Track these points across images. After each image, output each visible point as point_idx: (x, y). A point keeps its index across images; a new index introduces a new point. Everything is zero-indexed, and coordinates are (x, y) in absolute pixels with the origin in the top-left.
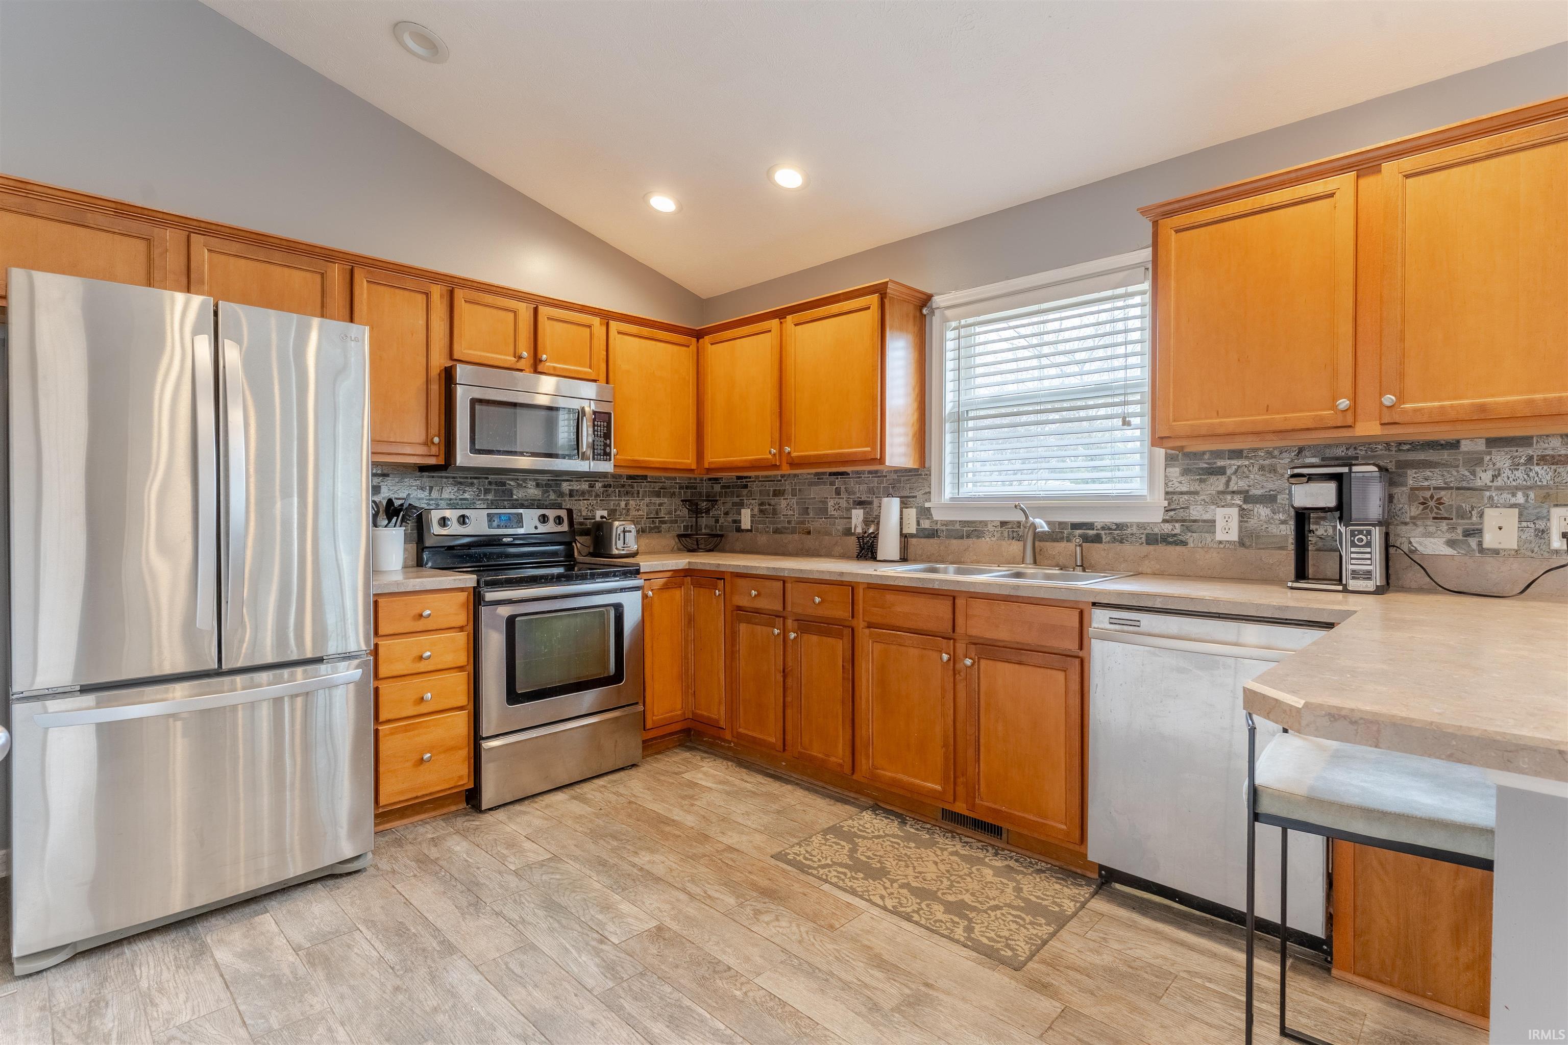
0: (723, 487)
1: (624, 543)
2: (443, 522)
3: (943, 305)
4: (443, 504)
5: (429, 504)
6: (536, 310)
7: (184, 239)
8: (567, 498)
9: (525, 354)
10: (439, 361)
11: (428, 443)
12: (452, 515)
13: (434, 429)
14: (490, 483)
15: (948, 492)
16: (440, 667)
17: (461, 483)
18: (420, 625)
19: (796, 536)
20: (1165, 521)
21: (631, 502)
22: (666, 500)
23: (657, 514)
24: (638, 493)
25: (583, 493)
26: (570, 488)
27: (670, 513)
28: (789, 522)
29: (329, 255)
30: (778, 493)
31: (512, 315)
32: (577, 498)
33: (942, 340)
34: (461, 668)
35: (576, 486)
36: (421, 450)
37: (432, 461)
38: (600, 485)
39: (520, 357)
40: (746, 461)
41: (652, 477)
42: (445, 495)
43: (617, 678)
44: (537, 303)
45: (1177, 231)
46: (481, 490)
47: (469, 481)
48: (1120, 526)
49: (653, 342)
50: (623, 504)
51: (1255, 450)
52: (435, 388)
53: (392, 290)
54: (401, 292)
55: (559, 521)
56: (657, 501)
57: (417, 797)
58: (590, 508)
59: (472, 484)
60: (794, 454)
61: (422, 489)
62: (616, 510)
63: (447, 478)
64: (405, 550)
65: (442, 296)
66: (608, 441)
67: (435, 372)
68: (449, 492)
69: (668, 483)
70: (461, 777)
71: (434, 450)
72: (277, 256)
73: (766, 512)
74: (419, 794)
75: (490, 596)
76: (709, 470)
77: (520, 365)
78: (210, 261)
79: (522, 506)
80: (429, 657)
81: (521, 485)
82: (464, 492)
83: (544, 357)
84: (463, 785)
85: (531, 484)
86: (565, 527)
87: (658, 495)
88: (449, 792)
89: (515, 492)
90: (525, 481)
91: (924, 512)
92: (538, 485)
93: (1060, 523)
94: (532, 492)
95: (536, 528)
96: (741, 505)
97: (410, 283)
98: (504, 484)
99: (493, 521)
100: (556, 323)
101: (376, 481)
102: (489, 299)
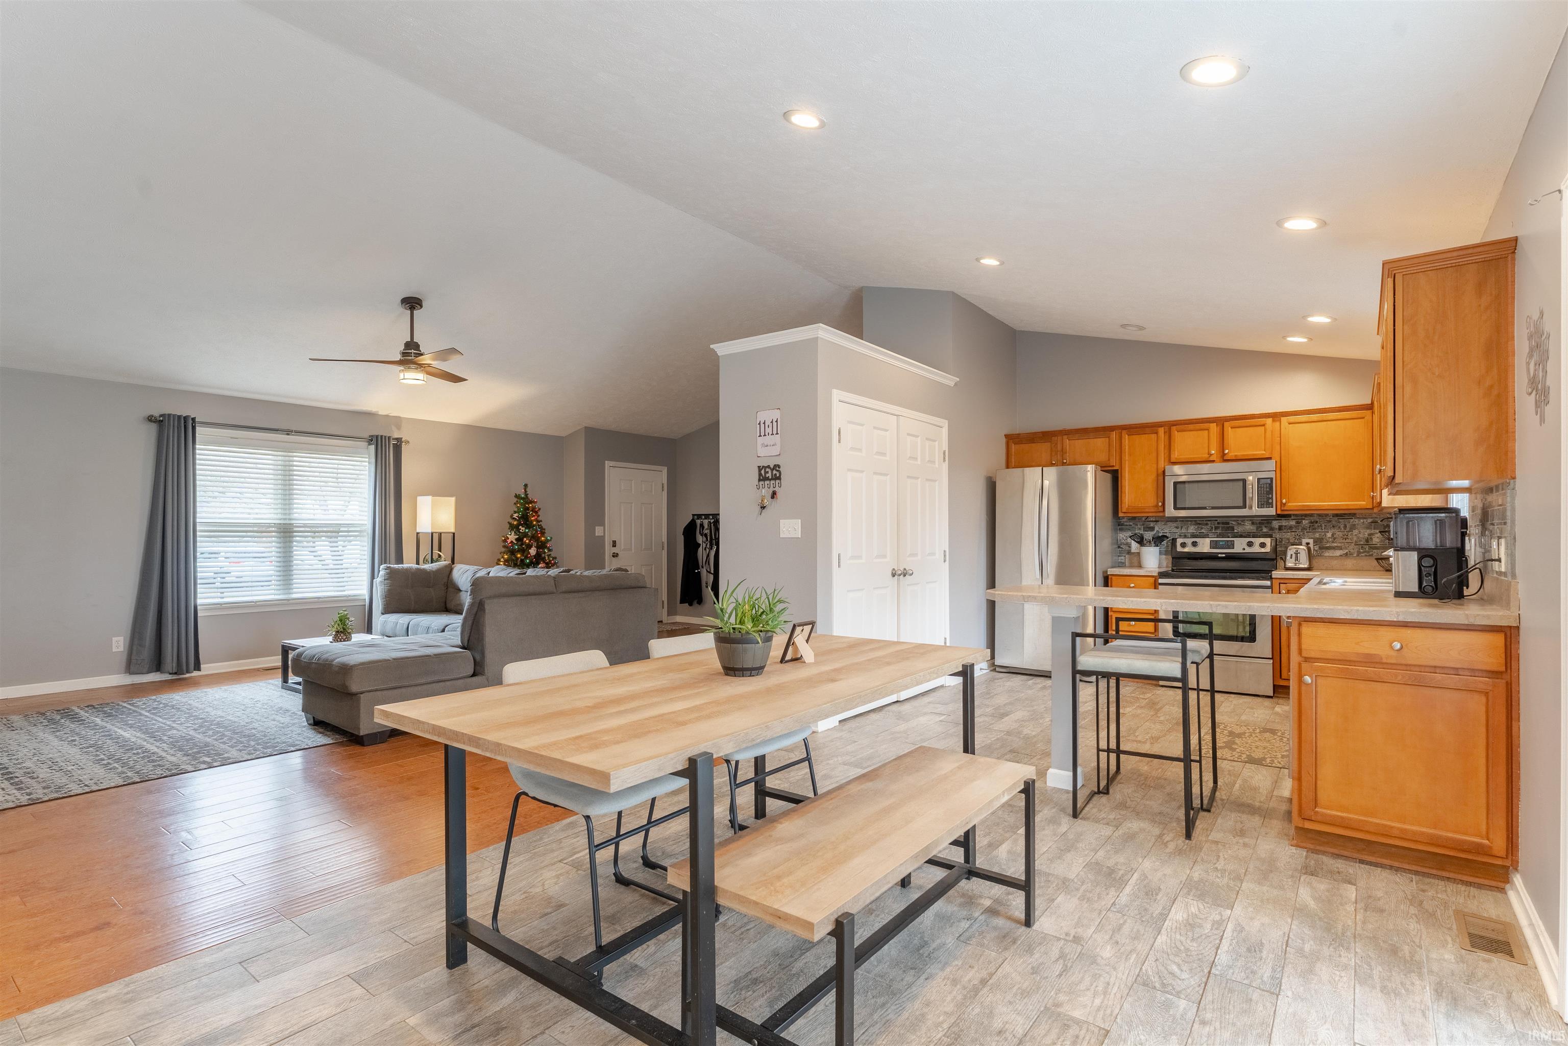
2: (1184, 545)
4: (1187, 535)
5: (1178, 536)
6: (1223, 425)
7: (1061, 438)
8: (1277, 531)
9: (1214, 452)
11: (1157, 506)
12: (1189, 541)
13: (1157, 499)
17: (1200, 524)
24: (1345, 527)
25: (1291, 527)
26: (1280, 524)
29: (1112, 429)
31: (1206, 432)
32: (1285, 531)
35: (1284, 523)
36: (1153, 510)
37: (1160, 514)
39: (1211, 454)
41: (1362, 514)
42: (1188, 531)
43: (1251, 639)
44: (1223, 422)
49: (1325, 423)
50: (1329, 535)
52: (1159, 478)
53: (1140, 436)
54: (1144, 435)
55: (1263, 545)
56: (1368, 531)
58: (1297, 537)
59: (1207, 524)
61: (1177, 528)
62: (1323, 539)
65: (1165, 433)
66: (1270, 496)
67: (1159, 471)
72: (1092, 435)
75: (1161, 580)
77: (1211, 459)
78: (1069, 444)
79: (1239, 536)
82: (1202, 528)
83: (1228, 451)
86: (1268, 549)
89: (1232, 528)
90: (1245, 522)
92: (1253, 523)
94: (1248, 527)
95: (1244, 549)
97: (1148, 431)
98: (1228, 523)
99: (1214, 545)
100: (1237, 429)
101: (1152, 525)
102: (1191, 427)
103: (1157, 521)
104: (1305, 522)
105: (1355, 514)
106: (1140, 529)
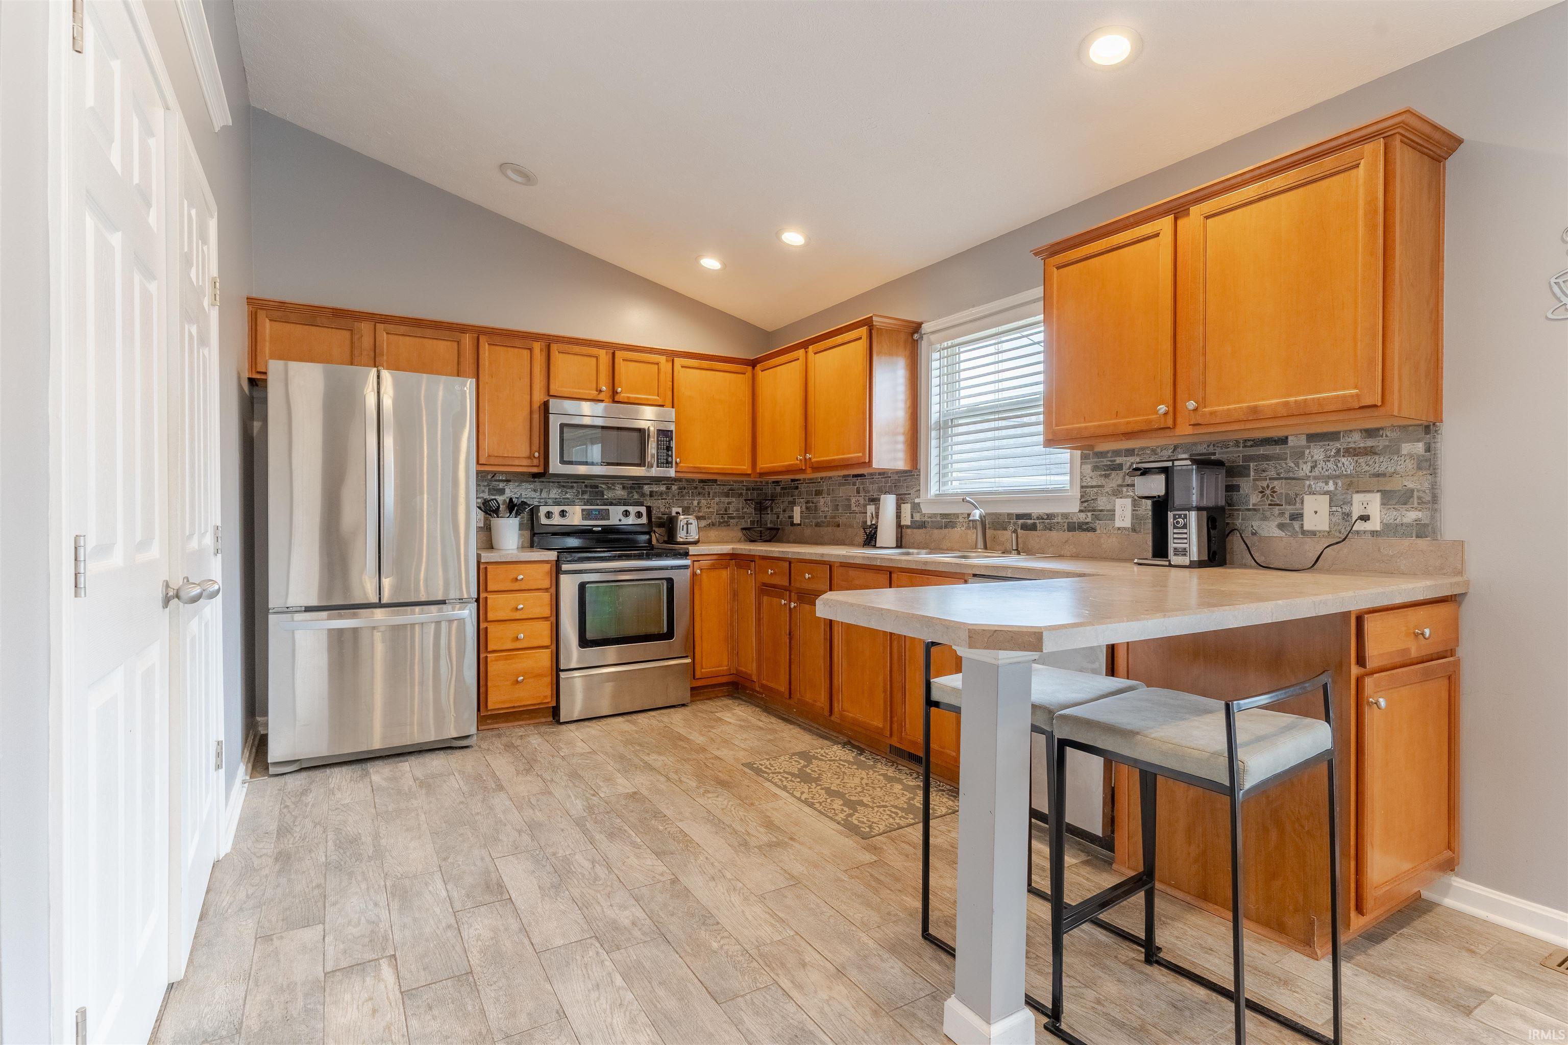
0: (782, 489)
1: (687, 533)
2: (549, 515)
3: (929, 330)
4: (550, 501)
5: (539, 502)
6: (614, 354)
7: (372, 327)
8: (648, 498)
9: (604, 388)
10: (539, 397)
11: (531, 457)
12: (556, 510)
13: (536, 446)
14: (586, 486)
15: (933, 490)
16: (530, 616)
17: (564, 486)
18: (516, 586)
19: (830, 529)
20: (1081, 511)
21: (702, 501)
22: (734, 500)
23: (726, 510)
24: (709, 494)
25: (661, 494)
26: (651, 489)
27: (738, 510)
28: (826, 517)
29: (463, 329)
30: (818, 493)
31: (594, 360)
32: (656, 498)
33: (929, 361)
34: (546, 619)
35: (655, 488)
36: (525, 462)
37: (535, 470)
38: (676, 487)
39: (601, 391)
40: (783, 466)
41: (722, 480)
42: (552, 496)
43: (669, 635)
44: (613, 349)
45: (1058, 268)
46: (579, 492)
47: (571, 484)
48: (1050, 516)
49: (714, 372)
50: (695, 503)
51: (1143, 449)
52: (536, 416)
53: (505, 348)
54: (512, 349)
55: (639, 515)
56: (727, 500)
57: (514, 707)
58: (667, 505)
59: (572, 487)
60: (813, 460)
61: (535, 491)
62: (690, 507)
63: (553, 482)
64: (521, 536)
65: (541, 350)
66: (670, 453)
67: (536, 406)
68: (555, 493)
69: (736, 486)
70: (546, 697)
71: (536, 462)
72: (429, 332)
73: (811, 509)
74: (516, 705)
75: (565, 567)
76: (761, 475)
77: (601, 397)
78: (388, 339)
79: (611, 504)
80: (522, 609)
81: (611, 488)
82: (566, 493)
83: (619, 390)
84: (548, 703)
85: (619, 487)
86: (644, 520)
87: (727, 495)
88: (537, 707)
89: (605, 493)
90: (613, 484)
91: (916, 507)
92: (624, 488)
93: (1009, 514)
94: (620, 492)
95: (620, 520)
96: (793, 503)
97: (518, 343)
98: (597, 487)
99: (587, 515)
100: (629, 363)
101: (501, 485)
102: (577, 349)
103: (508, 481)
104: (674, 488)
105: (715, 481)
106: (483, 492)
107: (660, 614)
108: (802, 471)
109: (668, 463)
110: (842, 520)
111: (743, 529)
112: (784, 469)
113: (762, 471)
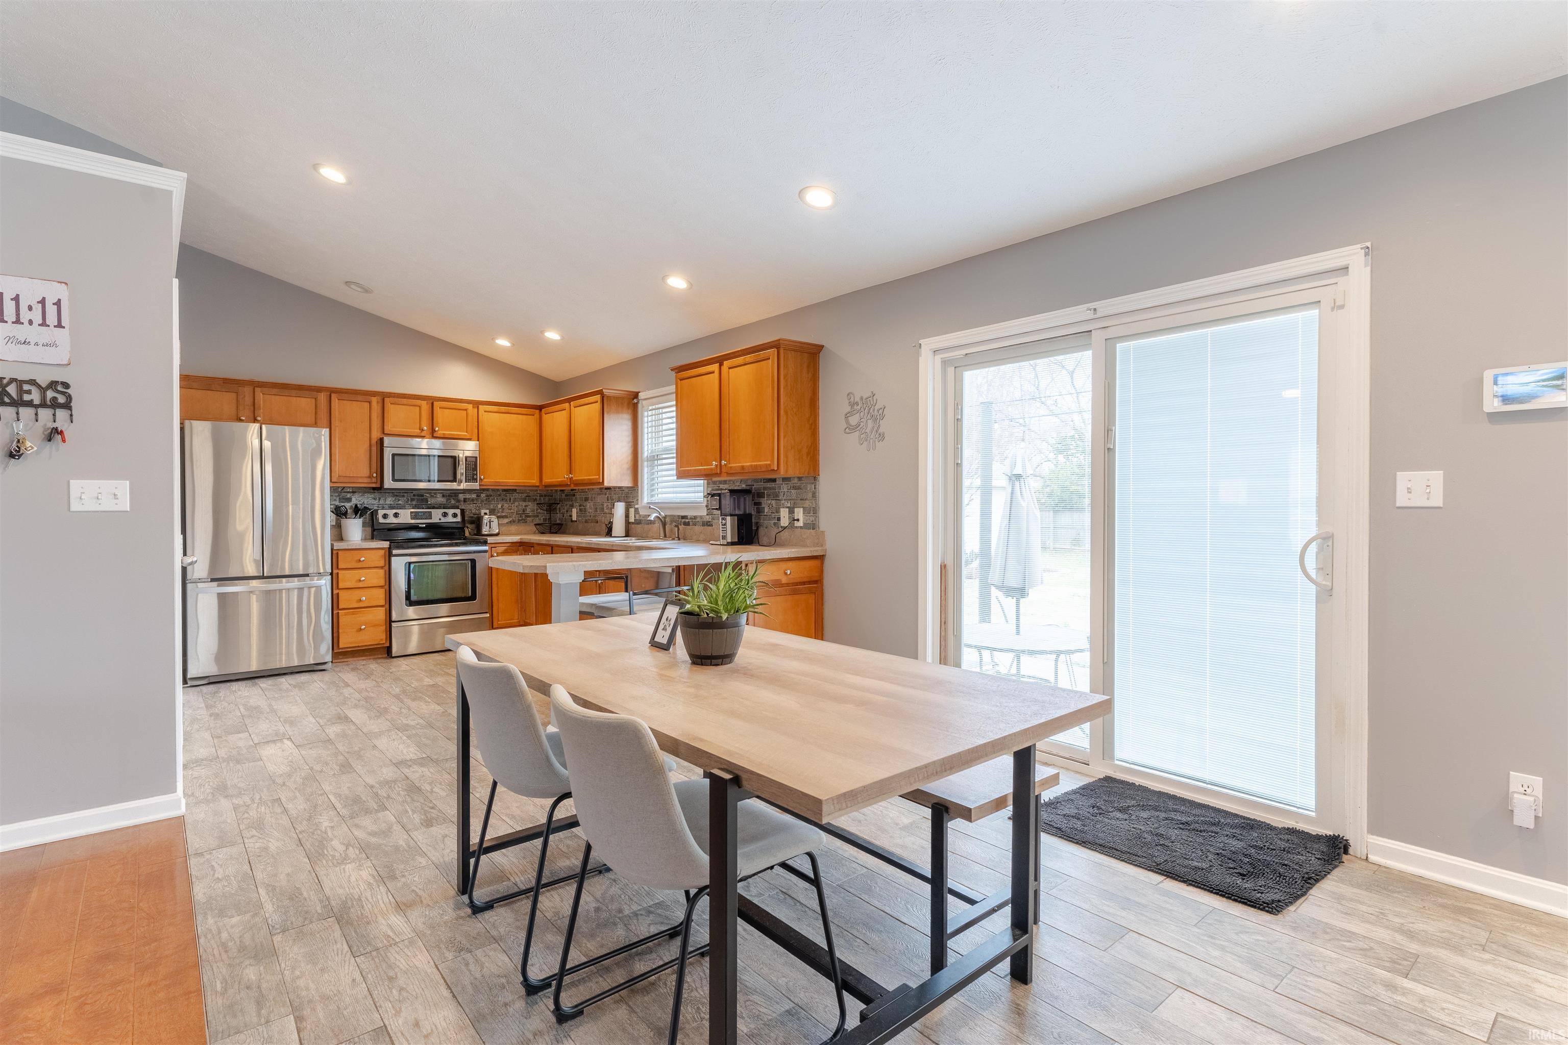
0: (566, 495)
1: (490, 528)
2: (385, 516)
3: (643, 398)
4: (386, 506)
5: (378, 507)
6: (432, 404)
7: (252, 389)
8: (462, 503)
9: (425, 428)
10: (376, 435)
11: (370, 477)
12: (391, 512)
13: (374, 470)
14: (414, 495)
15: (646, 500)
16: (370, 586)
17: (397, 496)
18: (360, 565)
19: (593, 524)
20: (707, 515)
21: (505, 505)
22: (530, 503)
23: (524, 511)
24: (510, 499)
25: (473, 500)
26: (464, 497)
27: (533, 511)
28: (590, 516)
29: (319, 390)
30: (586, 499)
31: (418, 408)
32: (468, 503)
33: (643, 417)
34: (381, 587)
35: (468, 496)
36: (366, 480)
37: (374, 485)
38: (484, 495)
39: (423, 430)
40: (558, 482)
41: (520, 490)
42: (388, 502)
43: (473, 597)
44: (432, 401)
45: (681, 380)
46: (408, 499)
47: (402, 494)
48: (695, 517)
49: (509, 414)
50: (500, 506)
51: (730, 481)
52: (374, 449)
53: (351, 402)
54: (356, 403)
55: (455, 515)
56: (524, 504)
57: (358, 647)
58: (477, 508)
59: (403, 496)
60: (574, 478)
61: (375, 499)
62: (495, 509)
64: (363, 531)
65: (378, 402)
66: (475, 472)
67: (374, 441)
68: (390, 500)
69: (531, 494)
70: (382, 640)
71: (374, 480)
72: (294, 392)
73: (582, 511)
74: (360, 645)
75: (395, 552)
76: (546, 486)
77: (423, 434)
78: (263, 397)
79: (434, 508)
80: (364, 580)
81: (433, 496)
82: (399, 500)
83: (437, 429)
84: (384, 644)
85: (439, 496)
86: (459, 519)
87: (524, 500)
88: (376, 646)
89: (429, 500)
90: (435, 494)
91: (636, 510)
92: (443, 496)
93: (678, 516)
94: (440, 499)
95: (440, 519)
96: (572, 506)
97: (360, 398)
98: (423, 496)
99: (415, 516)
100: (445, 410)
101: (349, 496)
102: (405, 401)
103: (353, 492)
104: (483, 495)
105: (515, 490)
106: (335, 500)
107: (467, 584)
108: (567, 485)
109: (475, 480)
110: (599, 518)
111: (536, 525)
112: (558, 484)
113: (546, 484)
